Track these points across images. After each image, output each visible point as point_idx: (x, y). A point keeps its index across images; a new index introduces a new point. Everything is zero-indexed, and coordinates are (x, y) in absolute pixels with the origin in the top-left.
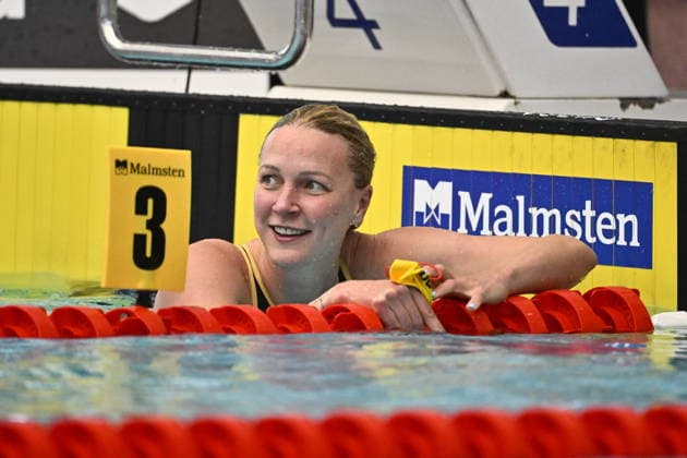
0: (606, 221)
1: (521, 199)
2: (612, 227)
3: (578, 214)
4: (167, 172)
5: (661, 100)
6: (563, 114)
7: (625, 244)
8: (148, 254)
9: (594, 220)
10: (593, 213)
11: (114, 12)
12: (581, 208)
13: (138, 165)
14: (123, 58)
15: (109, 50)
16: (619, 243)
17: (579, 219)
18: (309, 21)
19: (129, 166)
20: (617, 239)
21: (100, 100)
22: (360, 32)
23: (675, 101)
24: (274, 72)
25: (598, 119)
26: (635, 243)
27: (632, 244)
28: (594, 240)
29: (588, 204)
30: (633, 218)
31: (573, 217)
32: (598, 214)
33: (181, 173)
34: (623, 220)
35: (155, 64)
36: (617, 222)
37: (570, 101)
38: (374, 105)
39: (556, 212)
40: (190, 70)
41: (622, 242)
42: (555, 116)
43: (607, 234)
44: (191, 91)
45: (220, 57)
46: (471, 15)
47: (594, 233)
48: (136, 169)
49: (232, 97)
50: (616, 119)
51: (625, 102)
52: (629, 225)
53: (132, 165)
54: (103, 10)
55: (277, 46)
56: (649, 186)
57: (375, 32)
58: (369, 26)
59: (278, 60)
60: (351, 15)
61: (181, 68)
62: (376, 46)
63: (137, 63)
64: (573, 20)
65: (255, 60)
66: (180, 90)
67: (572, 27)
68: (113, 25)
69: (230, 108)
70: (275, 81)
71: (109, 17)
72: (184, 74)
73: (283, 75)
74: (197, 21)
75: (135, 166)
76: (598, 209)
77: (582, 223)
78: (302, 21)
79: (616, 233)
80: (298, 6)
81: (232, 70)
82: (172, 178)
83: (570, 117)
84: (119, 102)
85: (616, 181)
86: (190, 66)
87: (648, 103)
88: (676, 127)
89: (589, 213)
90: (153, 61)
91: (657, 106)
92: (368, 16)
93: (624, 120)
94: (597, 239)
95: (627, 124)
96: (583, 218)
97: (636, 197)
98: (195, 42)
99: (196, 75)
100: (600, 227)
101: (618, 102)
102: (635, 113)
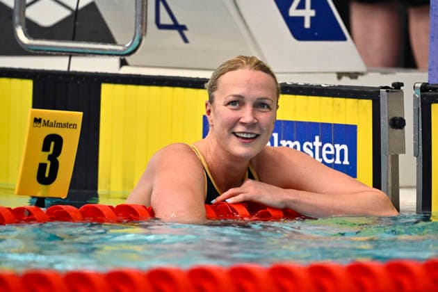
0: (328, 149)
1: (276, 135)
2: (332, 152)
3: (310, 144)
4: (67, 125)
5: (362, 74)
6: (301, 83)
7: (340, 163)
8: (47, 175)
9: (321, 148)
10: (320, 144)
11: (23, 21)
12: (313, 140)
13: (48, 121)
14: (29, 49)
15: (20, 44)
16: (336, 162)
17: (312, 148)
18: (144, 26)
19: (42, 122)
20: (335, 159)
21: (15, 75)
22: (175, 33)
23: (371, 75)
24: (122, 58)
25: (323, 85)
26: (346, 162)
27: (344, 163)
28: (321, 160)
29: (317, 138)
30: (345, 147)
31: (308, 147)
32: (323, 145)
33: (74, 126)
34: (339, 148)
35: (49, 53)
36: (335, 149)
37: (307, 75)
38: (184, 78)
39: (297, 143)
40: (70, 57)
41: (338, 161)
42: (296, 84)
43: (329, 157)
44: (71, 69)
45: (89, 49)
46: (244, 22)
47: (321, 156)
48: (47, 124)
49: (97, 73)
50: (334, 86)
51: (340, 75)
52: (342, 151)
53: (44, 121)
54: (17, 19)
55: (124, 41)
56: (355, 127)
57: (185, 32)
58: (181, 29)
59: (125, 50)
60: (170, 22)
61: (65, 55)
62: (186, 41)
63: (38, 52)
64: (307, 25)
65: (111, 50)
66: (65, 68)
67: (307, 29)
68: (23, 29)
69: (95, 79)
70: (123, 63)
71: (20, 24)
72: (67, 59)
73: (128, 59)
74: (75, 26)
75: (46, 122)
76: (323, 141)
77: (314, 150)
78: (140, 26)
79: (335, 156)
80: (138, 17)
81: (97, 56)
82: (69, 129)
83: (306, 85)
84: (27, 76)
85: (335, 124)
86: (70, 54)
87: (354, 75)
88: (372, 90)
89: (317, 143)
90: (48, 51)
91: (360, 77)
92: (181, 22)
93: (339, 86)
94: (323, 160)
95: (341, 89)
96: (314, 147)
97: (347, 134)
98: (73, 39)
99: (74, 59)
100: (324, 152)
101: (336, 75)
102: (346, 82)
